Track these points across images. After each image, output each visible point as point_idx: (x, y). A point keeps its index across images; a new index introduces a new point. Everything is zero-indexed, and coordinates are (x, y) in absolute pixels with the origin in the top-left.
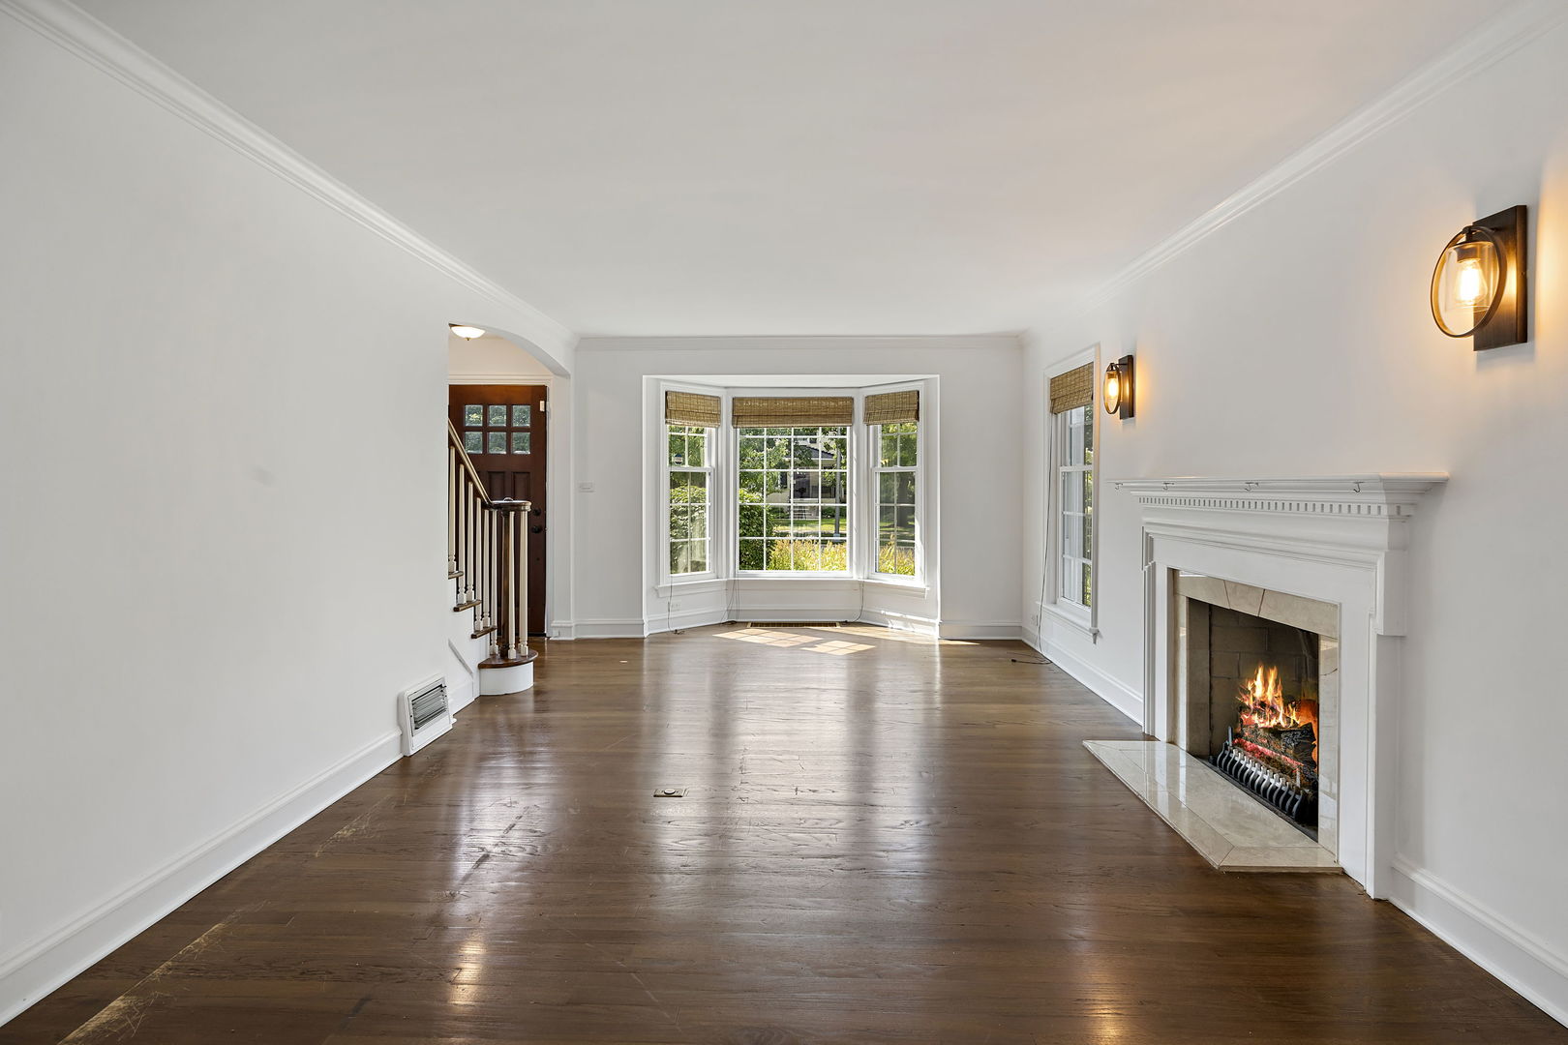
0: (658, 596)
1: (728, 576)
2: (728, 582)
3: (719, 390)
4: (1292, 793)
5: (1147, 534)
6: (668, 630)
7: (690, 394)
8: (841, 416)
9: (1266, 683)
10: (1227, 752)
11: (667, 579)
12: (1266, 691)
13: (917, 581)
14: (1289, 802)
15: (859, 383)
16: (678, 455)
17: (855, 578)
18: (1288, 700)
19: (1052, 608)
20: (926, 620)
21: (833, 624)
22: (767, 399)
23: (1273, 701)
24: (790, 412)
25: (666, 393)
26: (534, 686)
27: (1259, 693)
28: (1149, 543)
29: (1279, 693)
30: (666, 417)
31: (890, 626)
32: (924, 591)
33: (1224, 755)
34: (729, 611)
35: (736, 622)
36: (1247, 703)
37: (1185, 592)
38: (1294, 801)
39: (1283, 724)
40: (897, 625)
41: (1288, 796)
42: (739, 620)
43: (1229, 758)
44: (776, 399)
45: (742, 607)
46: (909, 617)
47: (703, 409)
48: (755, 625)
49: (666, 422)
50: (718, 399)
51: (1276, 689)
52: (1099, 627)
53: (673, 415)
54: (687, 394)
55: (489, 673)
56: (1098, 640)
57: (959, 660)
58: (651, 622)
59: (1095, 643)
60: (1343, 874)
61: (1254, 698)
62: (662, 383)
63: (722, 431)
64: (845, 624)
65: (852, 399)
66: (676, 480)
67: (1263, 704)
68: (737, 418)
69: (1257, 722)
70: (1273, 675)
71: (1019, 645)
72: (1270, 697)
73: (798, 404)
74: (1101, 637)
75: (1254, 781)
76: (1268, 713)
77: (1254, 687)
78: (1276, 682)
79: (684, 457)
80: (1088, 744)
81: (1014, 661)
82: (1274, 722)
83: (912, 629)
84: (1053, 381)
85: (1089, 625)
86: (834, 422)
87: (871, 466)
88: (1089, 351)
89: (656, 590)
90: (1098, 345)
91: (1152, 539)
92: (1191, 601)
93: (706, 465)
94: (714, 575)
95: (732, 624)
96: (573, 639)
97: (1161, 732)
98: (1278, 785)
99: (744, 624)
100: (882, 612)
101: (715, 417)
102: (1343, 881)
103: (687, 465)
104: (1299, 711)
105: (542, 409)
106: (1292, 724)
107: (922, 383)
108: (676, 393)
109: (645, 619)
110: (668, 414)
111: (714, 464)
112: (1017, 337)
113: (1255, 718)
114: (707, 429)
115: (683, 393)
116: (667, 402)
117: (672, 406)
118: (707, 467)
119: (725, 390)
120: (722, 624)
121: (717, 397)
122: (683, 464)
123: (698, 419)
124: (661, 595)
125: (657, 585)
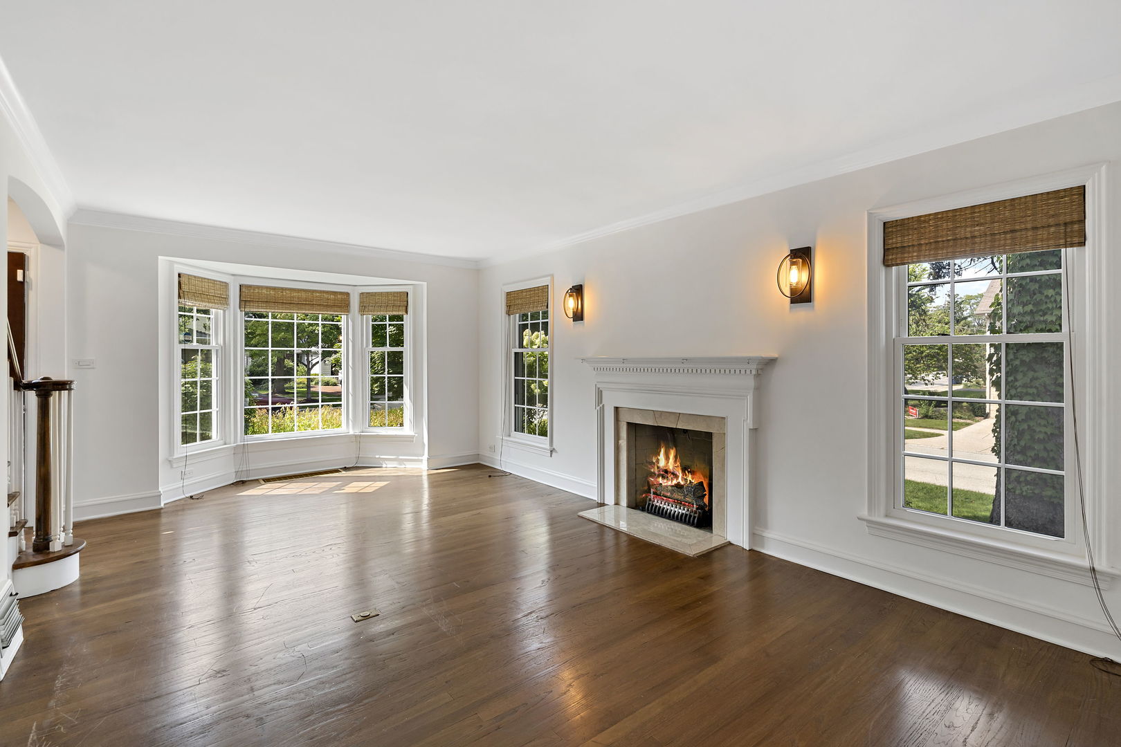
0: (172, 467)
1: (235, 441)
2: (235, 448)
3: (227, 276)
4: (692, 514)
5: (599, 388)
6: (184, 497)
7: (202, 278)
8: (340, 307)
9: (667, 458)
10: (651, 502)
11: (182, 450)
12: (668, 462)
13: (407, 430)
14: (692, 519)
15: (356, 283)
16: (187, 334)
17: (351, 432)
18: (684, 469)
19: (508, 438)
20: (416, 458)
21: (336, 471)
22: (274, 289)
23: (674, 468)
24: (296, 301)
25: (179, 275)
26: (81, 575)
27: (662, 463)
28: (600, 394)
29: (678, 464)
30: (180, 297)
31: (384, 466)
32: (412, 437)
33: (649, 504)
34: (238, 472)
35: (246, 481)
36: (652, 470)
37: (626, 418)
38: (695, 517)
39: (682, 483)
40: (390, 465)
41: (690, 516)
42: (250, 479)
43: (653, 505)
44: (283, 289)
45: (252, 467)
46: (401, 457)
47: (213, 292)
48: (267, 480)
49: (177, 302)
50: (226, 285)
51: (675, 462)
52: (554, 447)
53: (184, 297)
54: (199, 277)
55: (23, 573)
56: (554, 454)
57: (452, 481)
58: (169, 490)
59: (551, 456)
60: (730, 544)
61: (658, 467)
62: (176, 266)
63: (230, 314)
64: (345, 469)
65: (348, 294)
66: (187, 355)
67: (666, 471)
68: (243, 302)
69: (661, 482)
70: (672, 453)
71: (478, 466)
72: (671, 466)
73: (304, 295)
74: (556, 452)
75: (670, 513)
76: (670, 476)
77: (658, 461)
78: (676, 457)
79: (192, 335)
80: (581, 514)
81: (490, 476)
82: (675, 482)
83: (403, 466)
84: (508, 294)
85: (548, 446)
86: (335, 311)
87: (365, 346)
88: (547, 278)
89: (170, 461)
90: (552, 276)
91: (601, 391)
92: (629, 424)
93: (213, 343)
94: (222, 442)
95: (241, 483)
97: (610, 499)
98: (684, 512)
99: (256, 482)
100: (377, 456)
101: (223, 300)
102: (729, 549)
103: (195, 343)
104: (692, 473)
105: (20, 278)
106: (689, 482)
107: (411, 287)
109: (162, 490)
110: (181, 294)
111: (221, 341)
112: (477, 262)
113: (660, 480)
114: (213, 311)
115: (195, 277)
116: (180, 283)
117: (185, 288)
118: (214, 344)
119: (233, 277)
120: (232, 484)
121: (226, 283)
122: (192, 341)
123: (209, 302)
124: (175, 465)
125: (171, 456)
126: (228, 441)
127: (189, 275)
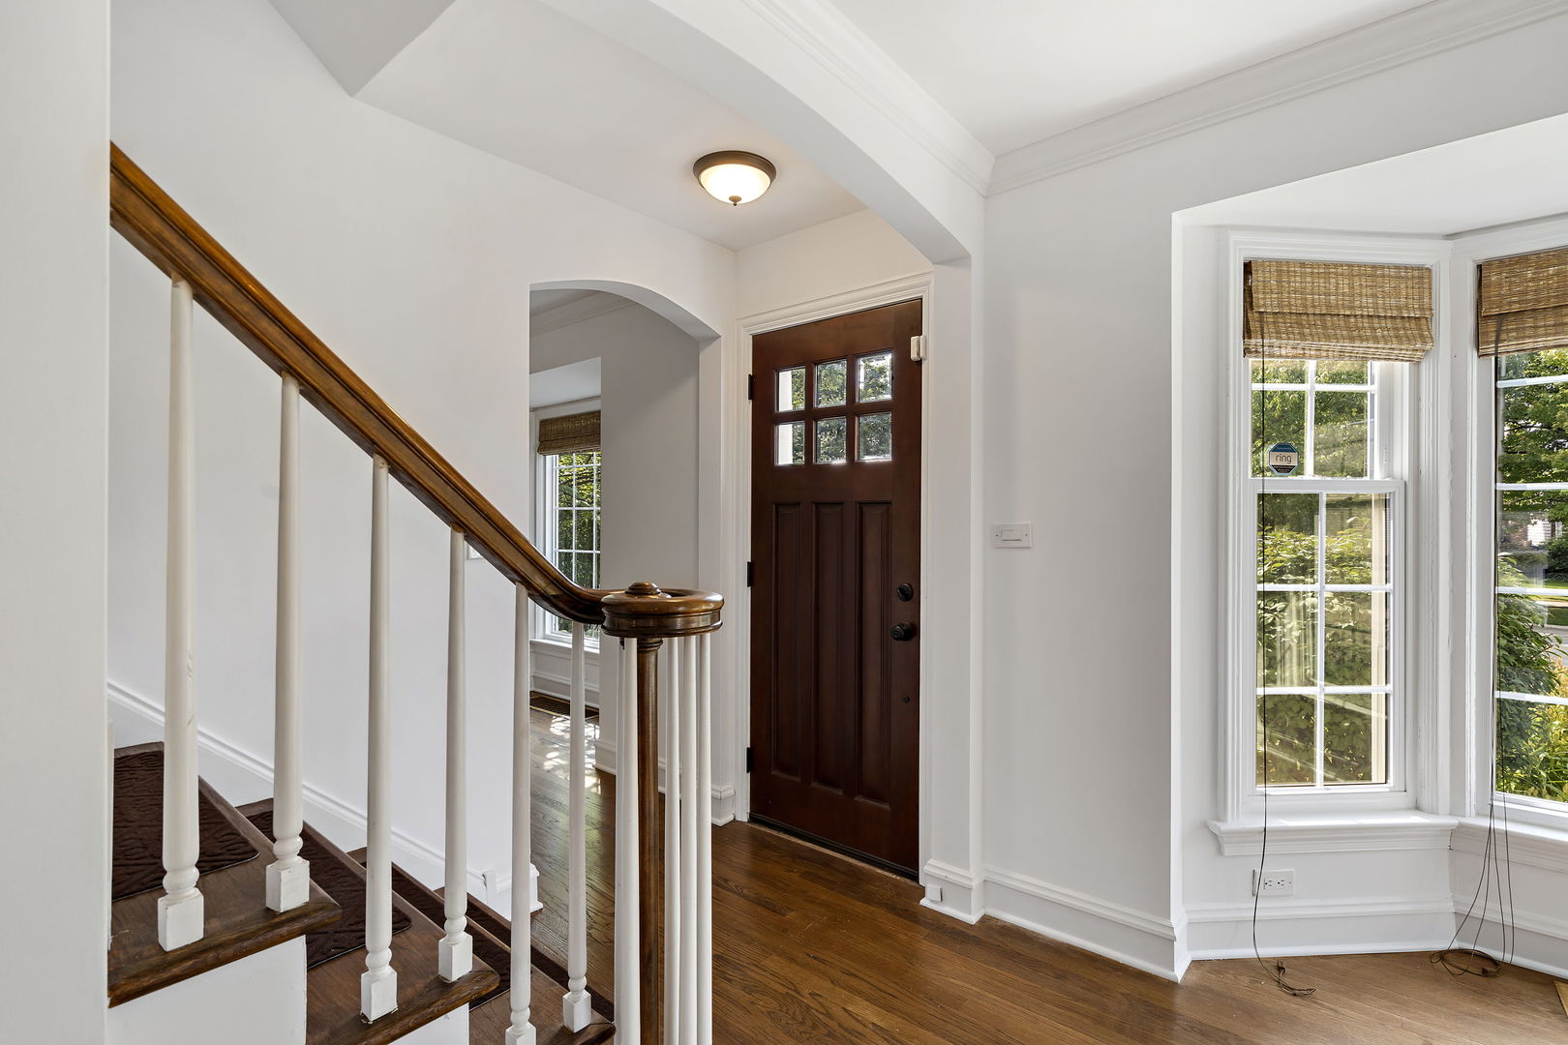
0: (1220, 851)
1: (1456, 809)
2: (1459, 833)
3: (1425, 245)
7: (1327, 265)
11: (1260, 800)
16: (1282, 448)
25: (1248, 268)
30: (1247, 332)
34: (1463, 919)
47: (1373, 306)
49: (1247, 351)
50: (1421, 276)
53: (1269, 329)
54: (1314, 264)
62: (1234, 237)
63: (1437, 369)
66: (1278, 516)
68: (1491, 322)
79: (1301, 454)
89: (1212, 834)
93: (1377, 472)
94: (1405, 800)
96: (972, 918)
101: (1411, 326)
108: (1282, 267)
109: (1179, 919)
110: (1254, 325)
111: (1402, 465)
114: (1376, 368)
115: (1303, 264)
116: (1248, 293)
117: (1264, 301)
118: (1378, 475)
119: (1449, 243)
120: (1442, 955)
121: (1420, 268)
122: (1299, 470)
123: (1352, 339)
124: (1227, 851)
125: (1218, 819)
126: (1425, 802)
127: (1279, 262)
